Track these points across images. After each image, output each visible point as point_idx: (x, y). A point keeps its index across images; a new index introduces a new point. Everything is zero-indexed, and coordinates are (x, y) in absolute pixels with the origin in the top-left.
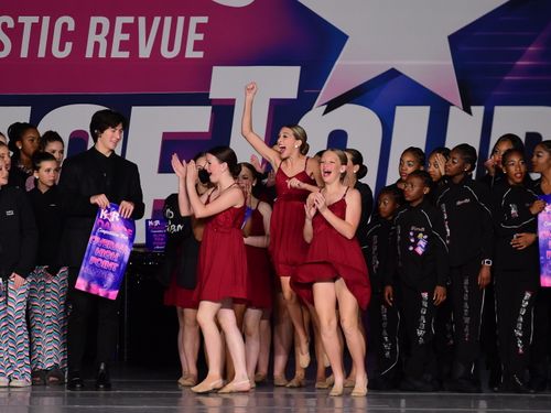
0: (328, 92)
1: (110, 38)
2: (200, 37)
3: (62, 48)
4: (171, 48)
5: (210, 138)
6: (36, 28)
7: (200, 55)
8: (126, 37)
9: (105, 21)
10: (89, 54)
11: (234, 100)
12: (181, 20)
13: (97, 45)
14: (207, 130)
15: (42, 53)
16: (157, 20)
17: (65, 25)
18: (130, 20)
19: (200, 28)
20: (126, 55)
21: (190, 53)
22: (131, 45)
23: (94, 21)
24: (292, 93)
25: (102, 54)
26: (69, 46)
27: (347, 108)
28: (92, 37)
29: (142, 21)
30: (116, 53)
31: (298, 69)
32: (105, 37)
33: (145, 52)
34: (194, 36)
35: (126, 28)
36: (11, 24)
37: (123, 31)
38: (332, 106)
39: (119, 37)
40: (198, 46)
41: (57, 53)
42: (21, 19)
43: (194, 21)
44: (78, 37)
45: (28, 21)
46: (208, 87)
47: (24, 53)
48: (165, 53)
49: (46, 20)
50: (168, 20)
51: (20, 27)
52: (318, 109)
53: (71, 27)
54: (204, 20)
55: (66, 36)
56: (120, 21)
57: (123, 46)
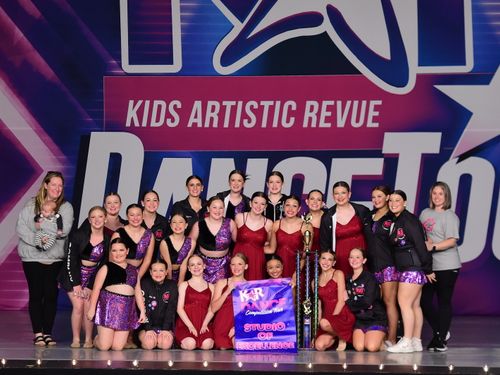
0: (459, 149)
1: (318, 115)
2: (377, 114)
3: (288, 121)
4: (357, 121)
5: (382, 178)
6: (272, 109)
7: (376, 125)
8: (329, 114)
9: (315, 104)
10: (305, 125)
11: (398, 155)
12: (364, 103)
13: (310, 119)
14: (380, 173)
15: (275, 125)
16: (349, 103)
17: (290, 107)
18: (332, 103)
19: (377, 108)
20: (329, 125)
21: (370, 124)
22: (332, 119)
23: (309, 104)
24: (436, 150)
25: (314, 125)
26: (292, 120)
27: (472, 159)
28: (307, 114)
29: (339, 103)
30: (323, 124)
31: (440, 134)
32: (315, 114)
33: (341, 123)
34: (372, 113)
35: (329, 108)
36: (256, 106)
37: (327, 111)
38: (462, 158)
39: (325, 114)
40: (375, 119)
41: (285, 124)
42: (262, 103)
43: (373, 103)
44: (298, 114)
45: (266, 104)
46: (381, 146)
47: (264, 125)
48: (354, 124)
49: (278, 103)
50: (356, 103)
51: (261, 108)
52: (453, 160)
53: (294, 108)
54: (379, 102)
55: (291, 113)
56: (325, 103)
57: (327, 120)
